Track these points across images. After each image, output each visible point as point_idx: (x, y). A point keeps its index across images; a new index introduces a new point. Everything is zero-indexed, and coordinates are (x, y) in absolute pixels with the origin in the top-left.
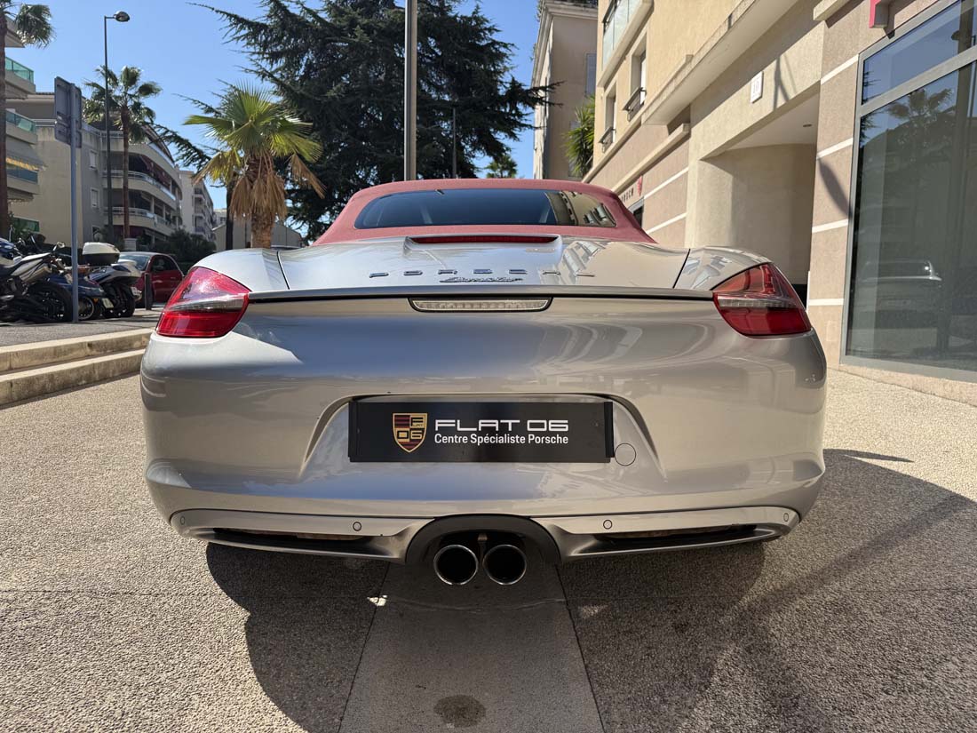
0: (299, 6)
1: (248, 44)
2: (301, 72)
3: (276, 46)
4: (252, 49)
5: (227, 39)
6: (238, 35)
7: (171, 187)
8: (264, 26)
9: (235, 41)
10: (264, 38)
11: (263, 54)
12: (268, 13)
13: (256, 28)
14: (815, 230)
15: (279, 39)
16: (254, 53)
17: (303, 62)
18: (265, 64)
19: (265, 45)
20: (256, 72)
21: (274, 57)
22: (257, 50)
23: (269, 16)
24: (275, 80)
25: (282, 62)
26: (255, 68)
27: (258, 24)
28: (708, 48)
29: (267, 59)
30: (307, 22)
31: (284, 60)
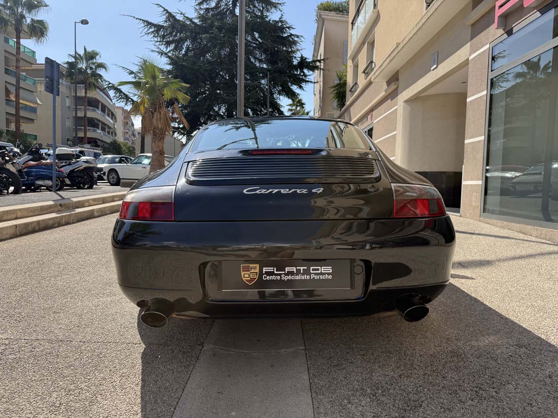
0: (182, 15)
1: (154, 36)
2: (183, 52)
3: (169, 38)
4: (156, 39)
5: (143, 34)
6: (149, 32)
7: (110, 115)
8: (162, 27)
9: (147, 35)
10: (162, 33)
11: (162, 42)
12: (165, 19)
13: (158, 28)
14: (466, 141)
15: (171, 34)
16: (157, 42)
17: (185, 47)
18: (163, 48)
19: (163, 37)
20: (158, 52)
21: (168, 44)
22: (159, 40)
23: (166, 21)
24: (169, 57)
25: (172, 46)
26: (157, 50)
27: (159, 25)
28: (407, 39)
29: (165, 44)
30: (187, 24)
31: (174, 45)
